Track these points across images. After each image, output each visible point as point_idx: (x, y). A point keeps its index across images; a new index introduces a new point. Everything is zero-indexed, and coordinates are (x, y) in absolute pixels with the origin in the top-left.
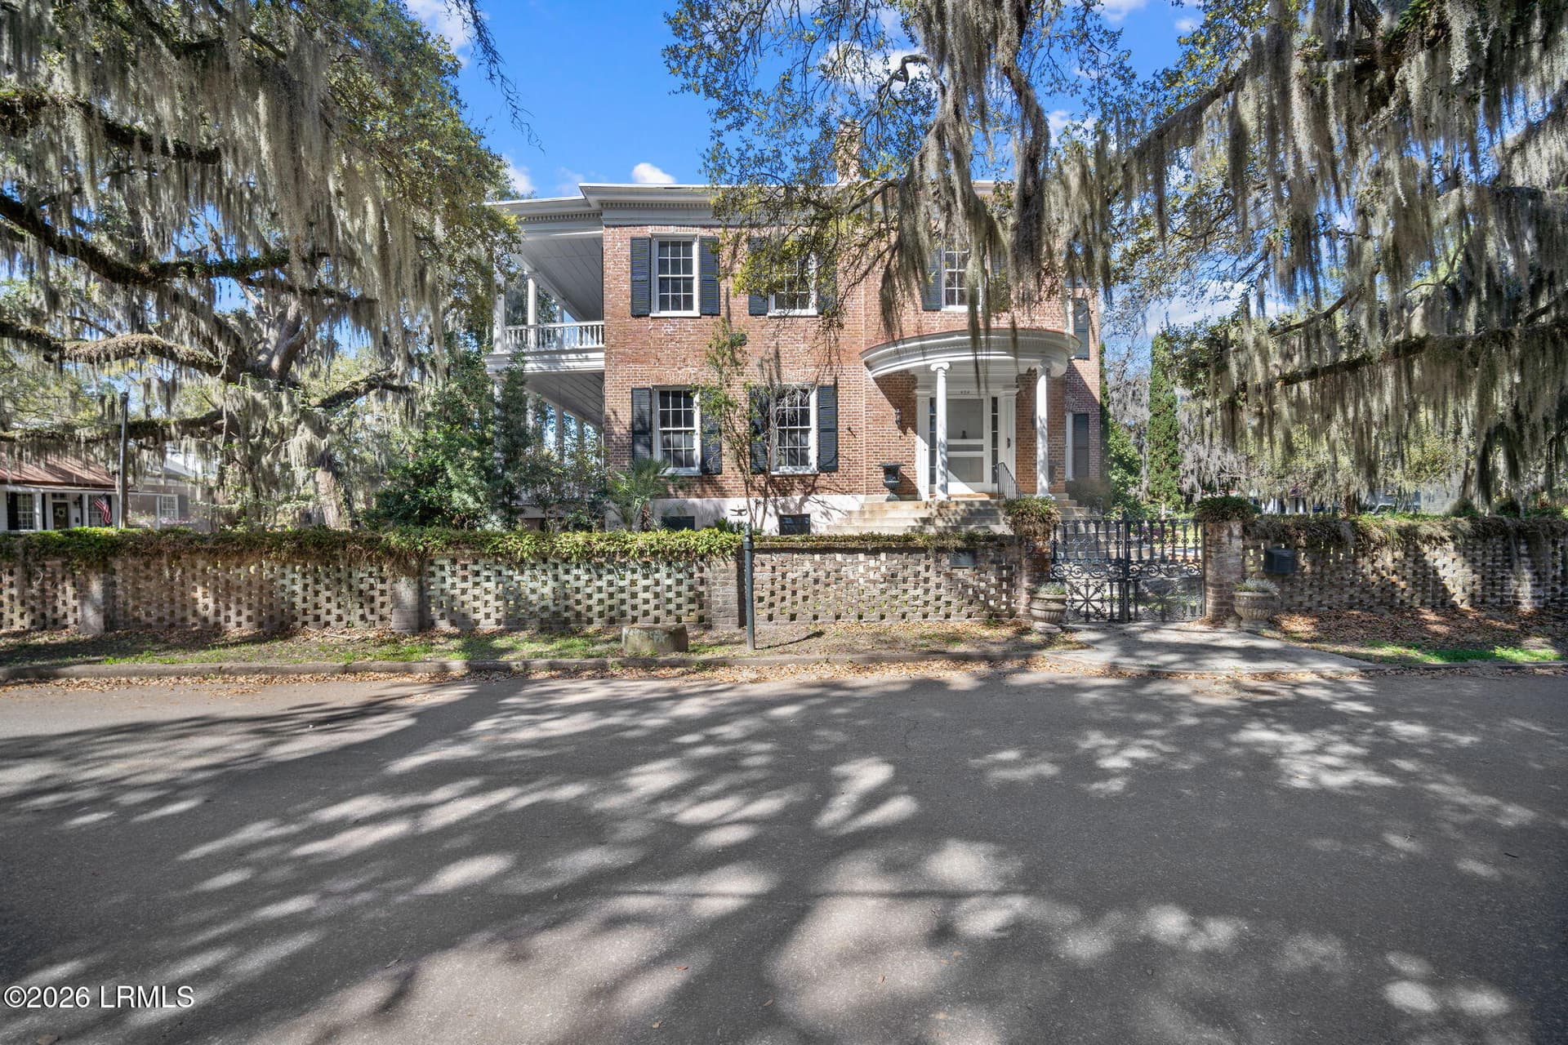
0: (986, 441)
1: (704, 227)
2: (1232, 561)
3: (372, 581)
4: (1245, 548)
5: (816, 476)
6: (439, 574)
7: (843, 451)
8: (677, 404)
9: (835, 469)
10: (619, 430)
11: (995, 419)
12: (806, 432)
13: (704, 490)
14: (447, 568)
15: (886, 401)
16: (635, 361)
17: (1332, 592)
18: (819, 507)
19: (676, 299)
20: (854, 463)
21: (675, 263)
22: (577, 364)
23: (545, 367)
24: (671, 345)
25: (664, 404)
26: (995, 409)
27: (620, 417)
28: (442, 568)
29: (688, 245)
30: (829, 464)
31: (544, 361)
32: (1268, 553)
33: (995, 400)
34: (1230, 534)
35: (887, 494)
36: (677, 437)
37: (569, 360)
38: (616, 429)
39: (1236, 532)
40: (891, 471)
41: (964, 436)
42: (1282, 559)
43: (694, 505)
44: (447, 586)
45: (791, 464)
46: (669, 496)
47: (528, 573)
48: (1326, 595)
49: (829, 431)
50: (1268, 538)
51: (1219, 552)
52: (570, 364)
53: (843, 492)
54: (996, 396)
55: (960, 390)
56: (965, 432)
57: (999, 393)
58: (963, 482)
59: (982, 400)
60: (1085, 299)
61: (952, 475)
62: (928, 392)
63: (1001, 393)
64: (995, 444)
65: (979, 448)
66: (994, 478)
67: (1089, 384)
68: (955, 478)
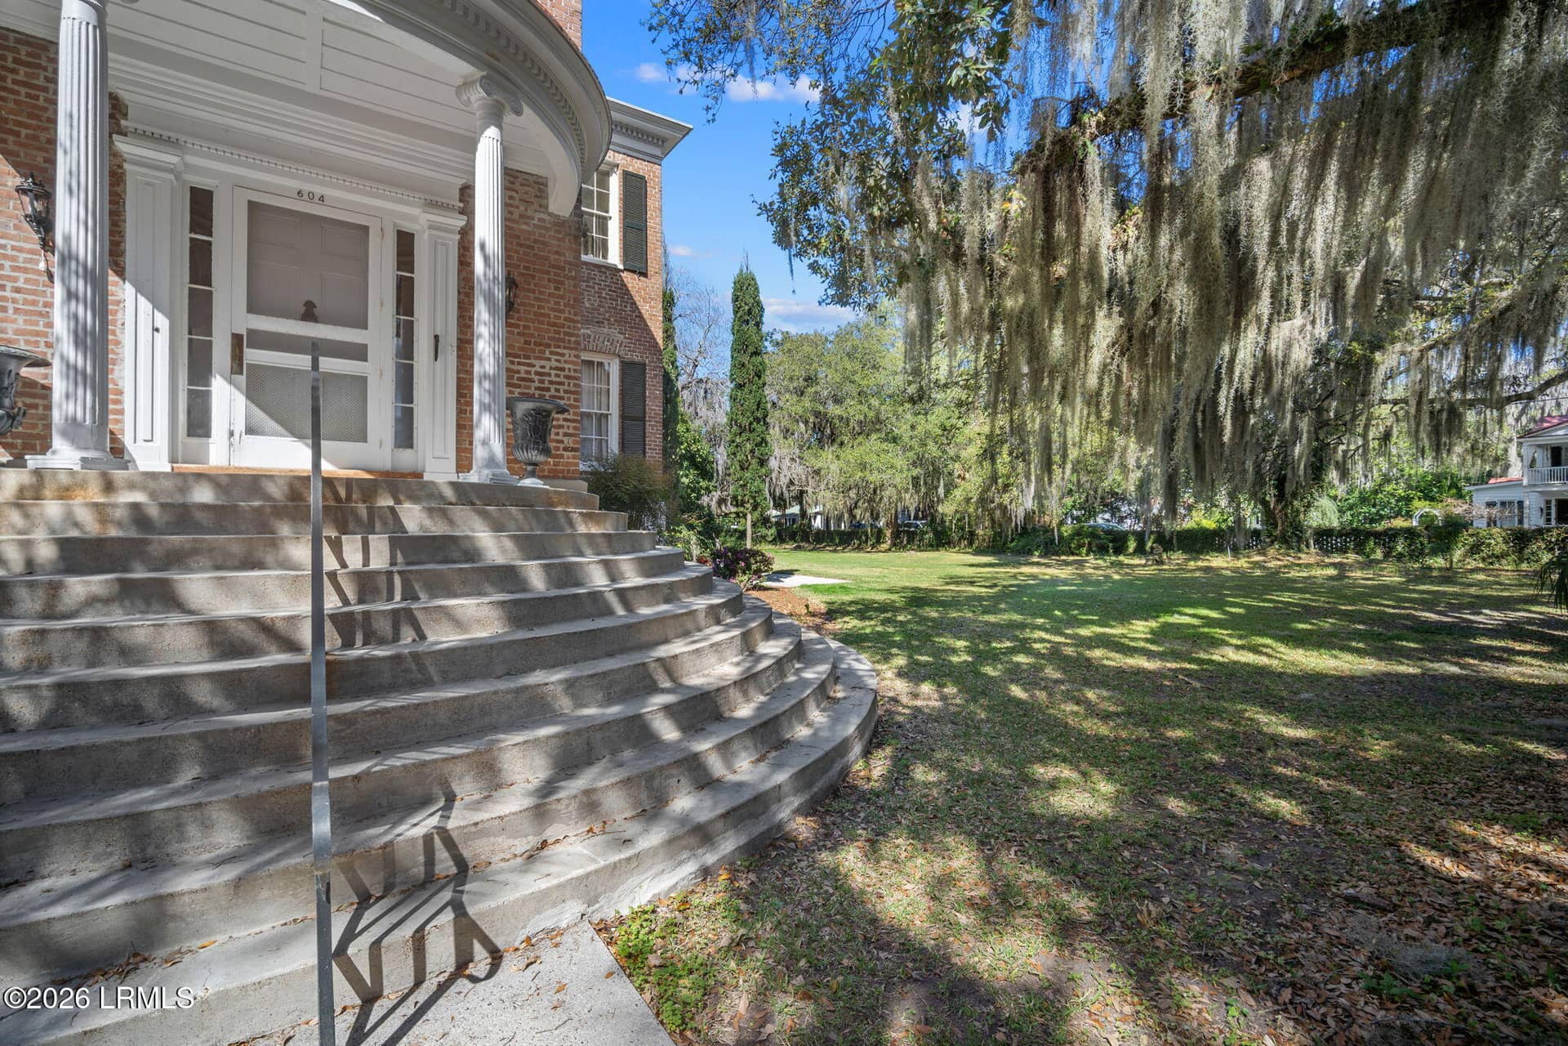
0: (379, 335)
11: (405, 288)
26: (405, 261)
33: (405, 243)
41: (309, 314)
54: (407, 227)
55: (296, 184)
56: (310, 305)
57: (414, 219)
58: (300, 437)
59: (365, 229)
60: (643, 178)
61: (259, 415)
62: (174, 160)
63: (418, 220)
64: (406, 350)
65: (359, 353)
66: (405, 435)
67: (646, 316)
68: (271, 424)
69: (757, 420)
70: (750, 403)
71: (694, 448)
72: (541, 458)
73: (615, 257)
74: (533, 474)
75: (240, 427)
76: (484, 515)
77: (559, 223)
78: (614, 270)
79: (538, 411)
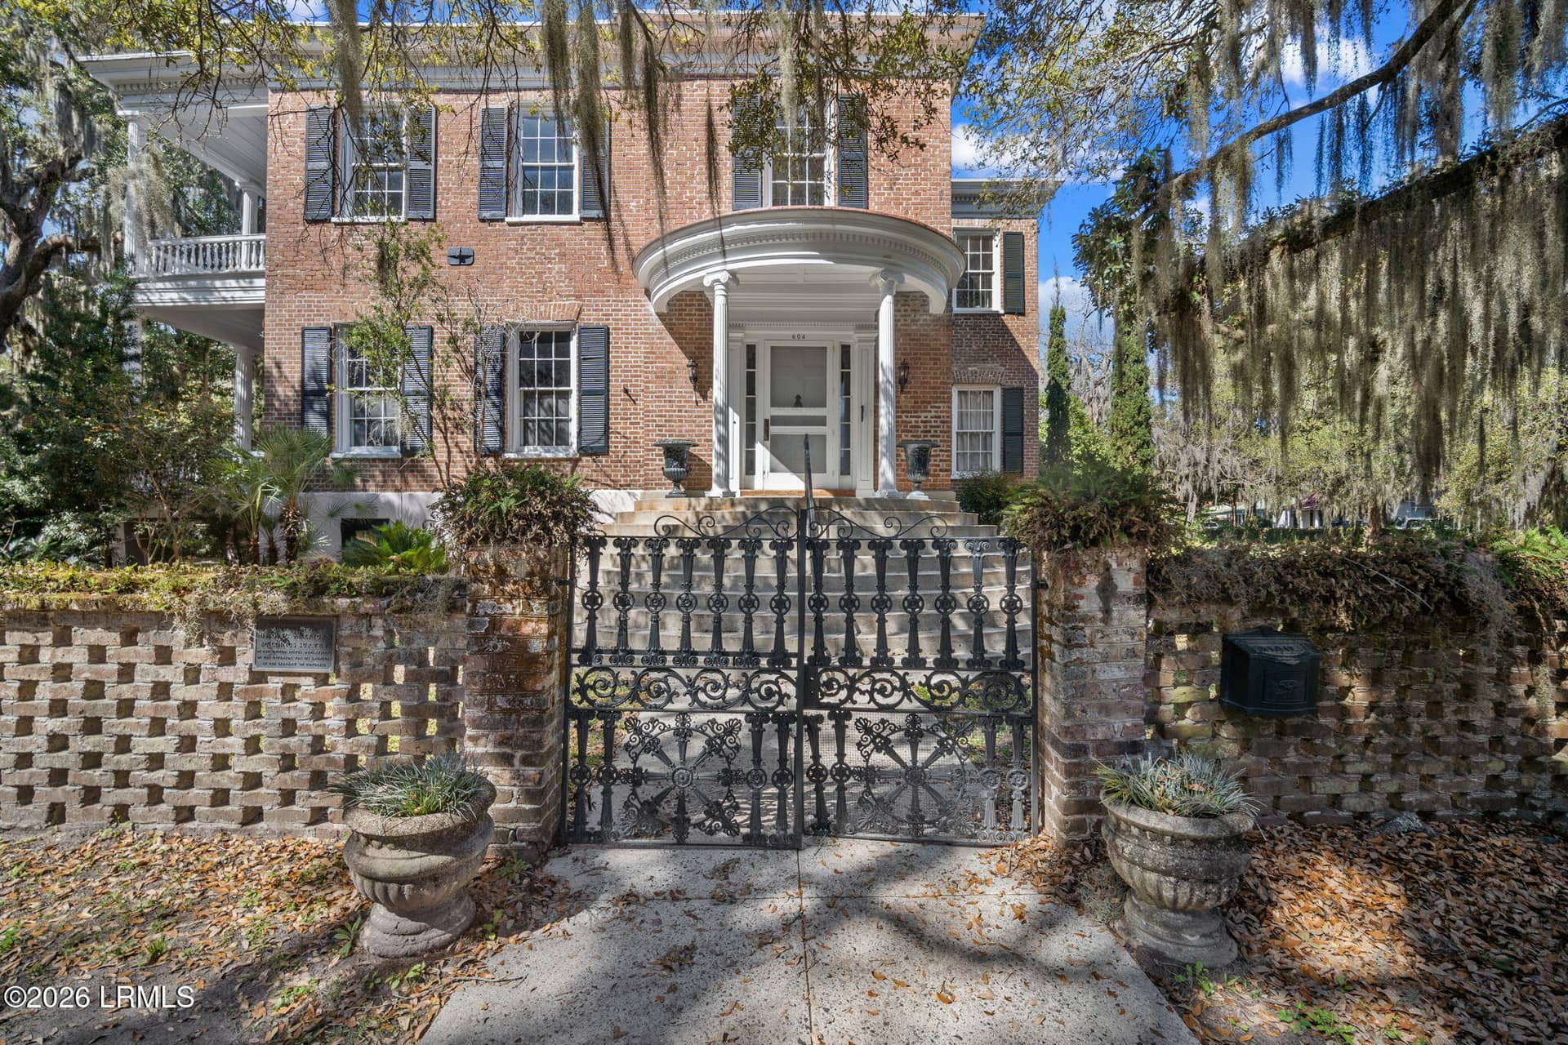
0: (833, 410)
1: (416, 92)
2: (1114, 673)
4: (1161, 631)
5: (575, 462)
7: (617, 424)
9: (605, 451)
10: (285, 391)
11: (846, 378)
12: (565, 395)
13: (406, 482)
15: (676, 349)
16: (310, 288)
17: (1434, 767)
19: (377, 198)
20: (631, 442)
21: (377, 147)
22: (238, 294)
23: (190, 297)
26: (846, 362)
27: (286, 369)
29: (396, 120)
30: (595, 443)
31: (188, 290)
32: (1232, 651)
33: (846, 350)
34: (1107, 590)
35: (670, 489)
36: (373, 400)
37: (227, 289)
38: (279, 389)
39: (1125, 583)
40: (675, 452)
41: (798, 403)
42: (1273, 669)
43: (389, 505)
45: (542, 443)
46: (354, 488)
48: (1412, 776)
49: (598, 392)
50: (1227, 599)
51: (1069, 644)
52: (228, 295)
53: (615, 485)
54: (846, 342)
55: (791, 333)
56: (798, 397)
57: (850, 337)
58: (794, 471)
59: (824, 349)
60: (1020, 234)
61: (776, 461)
62: (741, 335)
63: (852, 337)
64: (846, 416)
65: (821, 421)
66: (845, 468)
67: (1024, 348)
68: (782, 466)
69: (1139, 424)
70: (1131, 408)
71: (1093, 448)
72: (923, 478)
73: (997, 305)
74: (918, 489)
75: (768, 469)
76: (881, 515)
77: (937, 319)
78: (997, 315)
79: (920, 449)
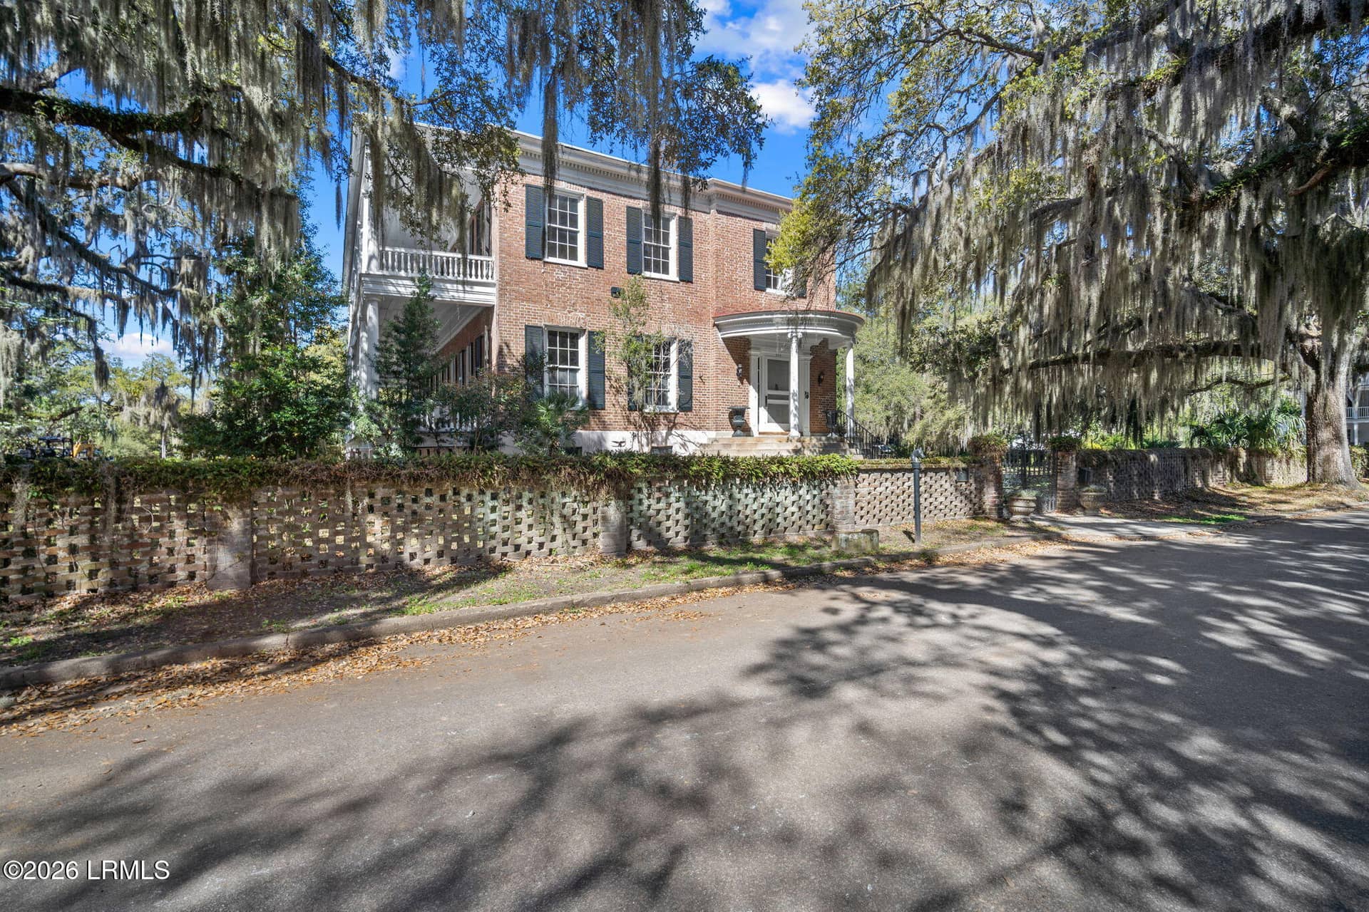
1: (591, 189)
2: (1072, 475)
3: (575, 505)
5: (676, 414)
6: (638, 496)
7: (696, 394)
8: (563, 344)
9: (690, 409)
10: (512, 362)
12: (666, 377)
13: (590, 424)
14: (645, 491)
15: (730, 358)
16: (528, 300)
18: (679, 439)
19: (563, 249)
20: (704, 405)
21: (563, 216)
24: (562, 290)
25: (552, 343)
27: (513, 351)
28: (640, 490)
29: (574, 202)
30: (685, 404)
34: (1072, 459)
35: (732, 431)
36: (563, 374)
38: (509, 362)
40: (734, 413)
41: (777, 389)
43: (581, 437)
44: (644, 507)
45: (656, 403)
47: (710, 493)
49: (686, 378)
53: (696, 428)
55: (775, 353)
56: (777, 385)
61: (770, 417)
68: (773, 420)
75: (766, 421)
